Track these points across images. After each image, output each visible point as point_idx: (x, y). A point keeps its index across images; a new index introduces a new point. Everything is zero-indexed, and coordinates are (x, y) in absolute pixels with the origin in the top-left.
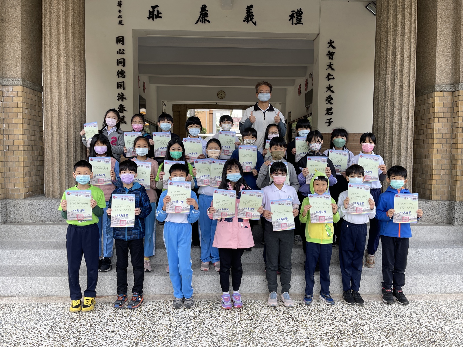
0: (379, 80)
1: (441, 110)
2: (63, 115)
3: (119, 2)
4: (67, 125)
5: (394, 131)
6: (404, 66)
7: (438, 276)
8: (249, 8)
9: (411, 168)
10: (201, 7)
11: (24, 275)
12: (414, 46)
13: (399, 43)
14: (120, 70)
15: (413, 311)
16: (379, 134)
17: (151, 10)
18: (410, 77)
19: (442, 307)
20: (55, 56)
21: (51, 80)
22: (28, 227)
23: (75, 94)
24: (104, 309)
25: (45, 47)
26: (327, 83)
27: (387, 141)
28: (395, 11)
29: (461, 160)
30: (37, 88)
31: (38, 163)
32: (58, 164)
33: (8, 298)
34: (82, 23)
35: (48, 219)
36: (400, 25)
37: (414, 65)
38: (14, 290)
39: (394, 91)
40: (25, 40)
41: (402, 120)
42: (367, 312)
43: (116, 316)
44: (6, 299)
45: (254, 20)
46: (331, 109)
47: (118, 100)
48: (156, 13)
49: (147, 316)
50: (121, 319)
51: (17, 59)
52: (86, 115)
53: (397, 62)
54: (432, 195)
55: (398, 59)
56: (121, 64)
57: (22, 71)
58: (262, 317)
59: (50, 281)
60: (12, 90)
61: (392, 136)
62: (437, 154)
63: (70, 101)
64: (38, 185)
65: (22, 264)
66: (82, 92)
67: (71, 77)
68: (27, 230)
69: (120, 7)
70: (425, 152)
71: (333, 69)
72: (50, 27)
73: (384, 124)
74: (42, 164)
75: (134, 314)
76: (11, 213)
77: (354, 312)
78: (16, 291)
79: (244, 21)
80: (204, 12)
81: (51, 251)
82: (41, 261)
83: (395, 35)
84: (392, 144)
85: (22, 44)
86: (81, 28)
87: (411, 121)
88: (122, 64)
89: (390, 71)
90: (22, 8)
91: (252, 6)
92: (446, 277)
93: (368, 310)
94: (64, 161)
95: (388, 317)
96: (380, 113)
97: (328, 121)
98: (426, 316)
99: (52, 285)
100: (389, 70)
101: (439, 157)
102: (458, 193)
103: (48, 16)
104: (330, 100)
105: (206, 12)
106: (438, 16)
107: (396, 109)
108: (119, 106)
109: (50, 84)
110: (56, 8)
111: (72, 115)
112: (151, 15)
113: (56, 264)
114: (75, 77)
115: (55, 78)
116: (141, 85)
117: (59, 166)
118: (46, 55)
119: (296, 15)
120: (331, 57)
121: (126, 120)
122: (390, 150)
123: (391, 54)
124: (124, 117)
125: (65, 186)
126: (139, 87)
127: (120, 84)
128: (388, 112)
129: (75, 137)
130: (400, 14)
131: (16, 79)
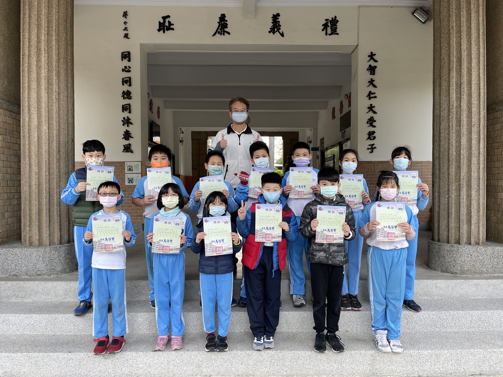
0: (440, 93)
3: (124, 12)
4: (49, 154)
5: (462, 157)
6: (473, 75)
8: (276, 17)
9: (484, 204)
10: (220, 17)
12: (483, 51)
13: (464, 47)
14: (126, 91)
16: (441, 161)
17: (162, 21)
18: (480, 89)
20: (34, 68)
21: (29, 98)
23: (59, 116)
26: (368, 103)
27: (453, 170)
30: (15, 109)
31: (15, 202)
32: (37, 203)
35: (24, 273)
36: (465, 25)
39: (460, 107)
41: (472, 143)
45: (281, 31)
46: (374, 132)
47: (123, 125)
48: (167, 24)
53: (463, 71)
55: (464, 67)
56: (126, 83)
59: (17, 359)
61: (460, 163)
63: (53, 124)
64: (15, 228)
66: (68, 112)
69: (126, 18)
71: (375, 86)
73: (449, 149)
79: (270, 32)
80: (223, 23)
81: (22, 316)
82: (10, 329)
83: (459, 38)
84: (460, 173)
86: (68, 34)
87: (483, 144)
88: (128, 84)
89: (454, 82)
91: (278, 15)
94: (45, 199)
96: (442, 135)
97: (370, 147)
99: (19, 364)
100: (454, 81)
103: (27, 20)
104: (372, 123)
105: (226, 22)
107: (464, 130)
108: (124, 132)
109: (28, 103)
110: (36, 10)
111: (55, 141)
112: (162, 26)
113: (29, 333)
114: (59, 94)
115: (34, 95)
116: (155, 109)
117: (37, 206)
118: (24, 67)
119: (331, 24)
120: (372, 72)
121: (132, 148)
122: (457, 182)
123: (455, 61)
124: (130, 144)
125: (45, 231)
126: (152, 113)
127: (125, 107)
128: (453, 133)
129: (59, 168)
130: (465, 11)
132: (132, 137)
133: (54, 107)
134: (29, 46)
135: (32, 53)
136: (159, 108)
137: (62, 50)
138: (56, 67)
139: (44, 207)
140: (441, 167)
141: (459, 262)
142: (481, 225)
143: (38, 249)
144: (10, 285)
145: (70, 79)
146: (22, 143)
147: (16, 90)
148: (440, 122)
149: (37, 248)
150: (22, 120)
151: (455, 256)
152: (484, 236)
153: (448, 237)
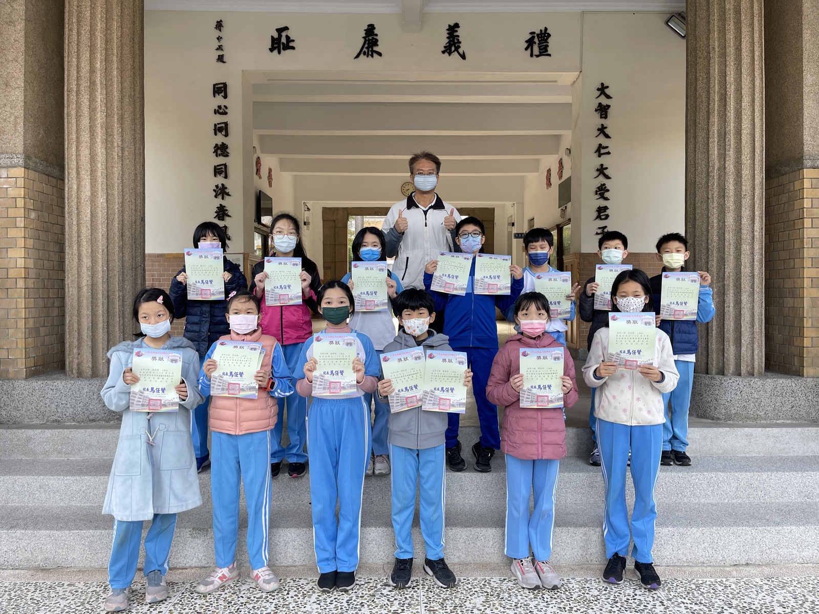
0: (695, 148)
1: (816, 203)
2: (100, 221)
3: (217, 22)
4: (108, 239)
5: (727, 244)
6: (743, 120)
8: (453, 29)
9: (762, 315)
10: (366, 28)
11: (15, 527)
12: (759, 83)
13: (731, 78)
14: (219, 143)
16: (697, 251)
17: (276, 35)
18: (754, 141)
20: (85, 111)
21: (78, 156)
22: (30, 432)
23: (123, 182)
26: (597, 162)
27: (714, 263)
28: (723, 19)
30: (56, 172)
31: (55, 312)
32: (89, 313)
35: (69, 418)
36: (732, 45)
37: (762, 119)
39: (725, 168)
40: (32, 83)
41: (743, 223)
42: (684, 603)
45: (461, 51)
46: (606, 208)
47: (216, 197)
48: (284, 40)
51: (16, 118)
52: (144, 221)
53: (729, 114)
54: (803, 367)
55: (730, 108)
56: (221, 132)
57: (25, 140)
59: (62, 538)
60: (6, 176)
61: (724, 253)
62: (812, 287)
63: (113, 195)
64: (55, 352)
65: (15, 504)
67: (116, 149)
68: (29, 439)
69: (220, 30)
70: (788, 284)
71: (607, 136)
72: (78, 58)
73: (708, 231)
75: (218, 609)
77: (658, 603)
79: (443, 52)
80: (370, 38)
81: (69, 479)
82: (50, 498)
83: (724, 64)
85: (25, 90)
86: (136, 60)
87: (759, 225)
88: (224, 133)
89: (716, 131)
90: (26, 25)
91: (457, 25)
93: (687, 598)
94: (101, 306)
96: (698, 211)
97: (599, 231)
99: (66, 546)
100: (715, 129)
101: (816, 293)
103: (75, 38)
104: (603, 193)
105: (375, 37)
106: (805, 26)
107: (730, 203)
108: (217, 208)
109: (77, 163)
110: (89, 24)
111: (116, 220)
112: (276, 44)
113: (79, 505)
114: (123, 150)
115: (85, 152)
116: (264, 172)
117: (90, 317)
118: (70, 110)
119: (539, 40)
120: (603, 114)
122: (720, 281)
123: (716, 99)
125: (101, 355)
126: (260, 178)
127: (219, 169)
128: (713, 208)
129: (122, 261)
130: (732, 23)
131: (14, 155)
132: (229, 216)
133: (116, 169)
134: (77, 77)
135: (82, 88)
136: (270, 170)
137: (127, 84)
138: (117, 109)
139: (101, 319)
140: (697, 259)
141: (723, 402)
142: (756, 346)
143: (91, 381)
144: (49, 435)
145: (139, 126)
146: (67, 223)
147: (56, 144)
148: (695, 192)
149: (89, 381)
150: (66, 189)
151: (717, 392)
152: (762, 363)
153: (708, 364)
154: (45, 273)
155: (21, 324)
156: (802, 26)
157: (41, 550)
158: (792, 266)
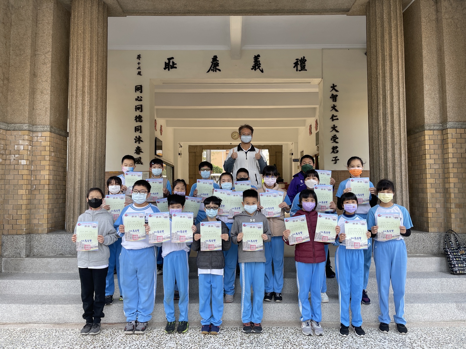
1: (432, 147)
2: (85, 157)
3: (138, 55)
4: (89, 166)
5: (388, 167)
6: (394, 108)
7: (434, 304)
8: (257, 58)
10: (213, 58)
11: (45, 303)
13: (388, 87)
14: (138, 115)
15: (407, 337)
17: (167, 62)
18: (400, 117)
19: (436, 333)
20: (80, 105)
21: (76, 126)
22: (49, 260)
23: (96, 138)
24: (116, 334)
25: (71, 98)
26: (332, 123)
28: (384, 60)
29: (454, 193)
30: (63, 134)
31: (61, 201)
32: (79, 201)
33: (29, 325)
34: (104, 77)
35: (68, 253)
36: (388, 72)
37: (404, 107)
38: (35, 318)
39: (386, 130)
40: (54, 92)
41: (396, 157)
43: (127, 340)
44: (28, 325)
45: (261, 68)
46: (337, 147)
47: (136, 142)
48: (171, 64)
49: (155, 340)
50: (131, 342)
51: (46, 108)
52: (105, 157)
53: (387, 105)
54: (429, 227)
55: (388, 102)
58: (263, 341)
59: (68, 309)
60: (41, 136)
61: (387, 171)
62: (431, 188)
63: (92, 144)
65: (43, 294)
66: (102, 136)
67: (94, 123)
68: (48, 263)
69: (139, 59)
70: (420, 186)
71: (337, 111)
72: (77, 80)
73: (379, 161)
74: (64, 202)
75: (144, 339)
76: (35, 246)
77: (350, 338)
78: (36, 318)
79: (252, 69)
80: (215, 62)
82: (60, 291)
83: (384, 81)
85: (51, 95)
87: (404, 158)
88: (140, 110)
89: (381, 113)
90: (52, 65)
91: (259, 56)
92: (441, 305)
95: (382, 341)
96: (374, 151)
97: (334, 159)
98: (420, 340)
99: (69, 312)
101: (433, 191)
102: (453, 225)
103: (75, 71)
104: (335, 140)
105: (217, 62)
106: (424, 62)
107: (389, 147)
108: (136, 148)
110: (82, 64)
111: (93, 156)
112: (167, 66)
113: (74, 294)
114: (97, 123)
115: (79, 125)
116: (158, 128)
117: (79, 203)
119: (300, 63)
120: (334, 100)
121: (142, 160)
123: (381, 97)
124: (140, 158)
126: (156, 130)
127: (137, 128)
128: (381, 149)
129: (95, 176)
130: (388, 62)
131: (45, 126)
132: (142, 152)
133: (93, 132)
134: (76, 90)
135: (79, 94)
136: (161, 126)
138: (95, 104)
144: (59, 261)
154: (57, 182)
155: (46, 207)
156: (422, 62)
157: (57, 314)
158: (421, 178)
